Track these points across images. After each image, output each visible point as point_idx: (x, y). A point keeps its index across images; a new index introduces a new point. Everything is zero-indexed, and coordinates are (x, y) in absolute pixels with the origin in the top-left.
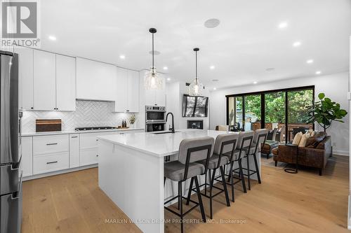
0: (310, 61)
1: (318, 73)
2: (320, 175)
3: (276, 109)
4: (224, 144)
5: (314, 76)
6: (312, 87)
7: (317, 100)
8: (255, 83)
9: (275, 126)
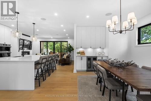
0: (67, 35)
1: (69, 38)
2: (69, 65)
3: (57, 47)
4: (43, 59)
5: (68, 38)
6: (67, 42)
7: (68, 45)
8: (52, 38)
9: (57, 53)
